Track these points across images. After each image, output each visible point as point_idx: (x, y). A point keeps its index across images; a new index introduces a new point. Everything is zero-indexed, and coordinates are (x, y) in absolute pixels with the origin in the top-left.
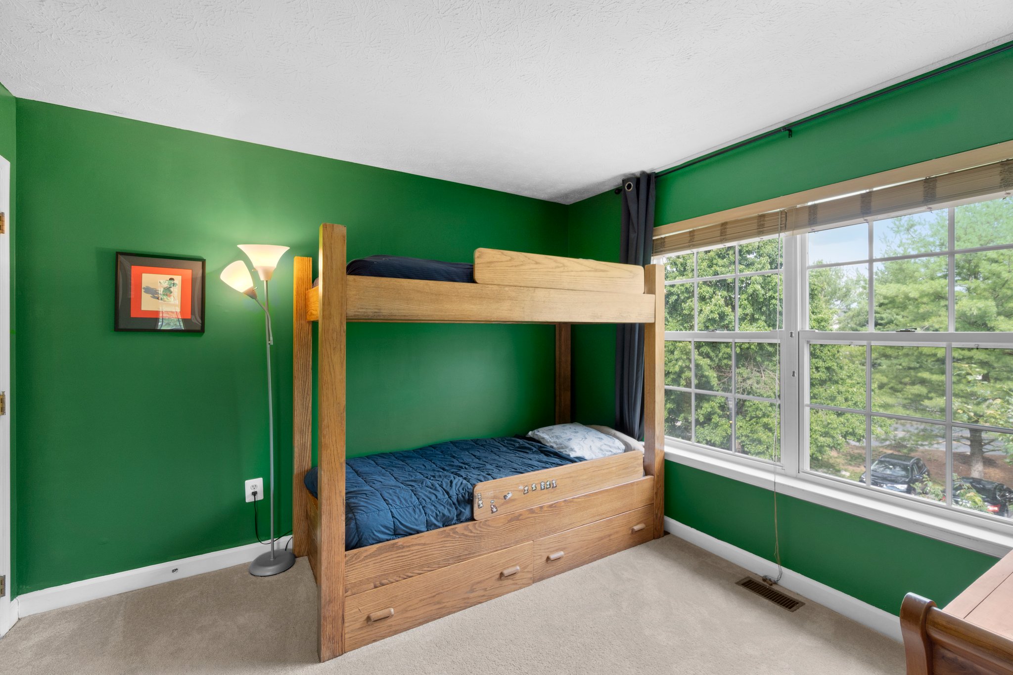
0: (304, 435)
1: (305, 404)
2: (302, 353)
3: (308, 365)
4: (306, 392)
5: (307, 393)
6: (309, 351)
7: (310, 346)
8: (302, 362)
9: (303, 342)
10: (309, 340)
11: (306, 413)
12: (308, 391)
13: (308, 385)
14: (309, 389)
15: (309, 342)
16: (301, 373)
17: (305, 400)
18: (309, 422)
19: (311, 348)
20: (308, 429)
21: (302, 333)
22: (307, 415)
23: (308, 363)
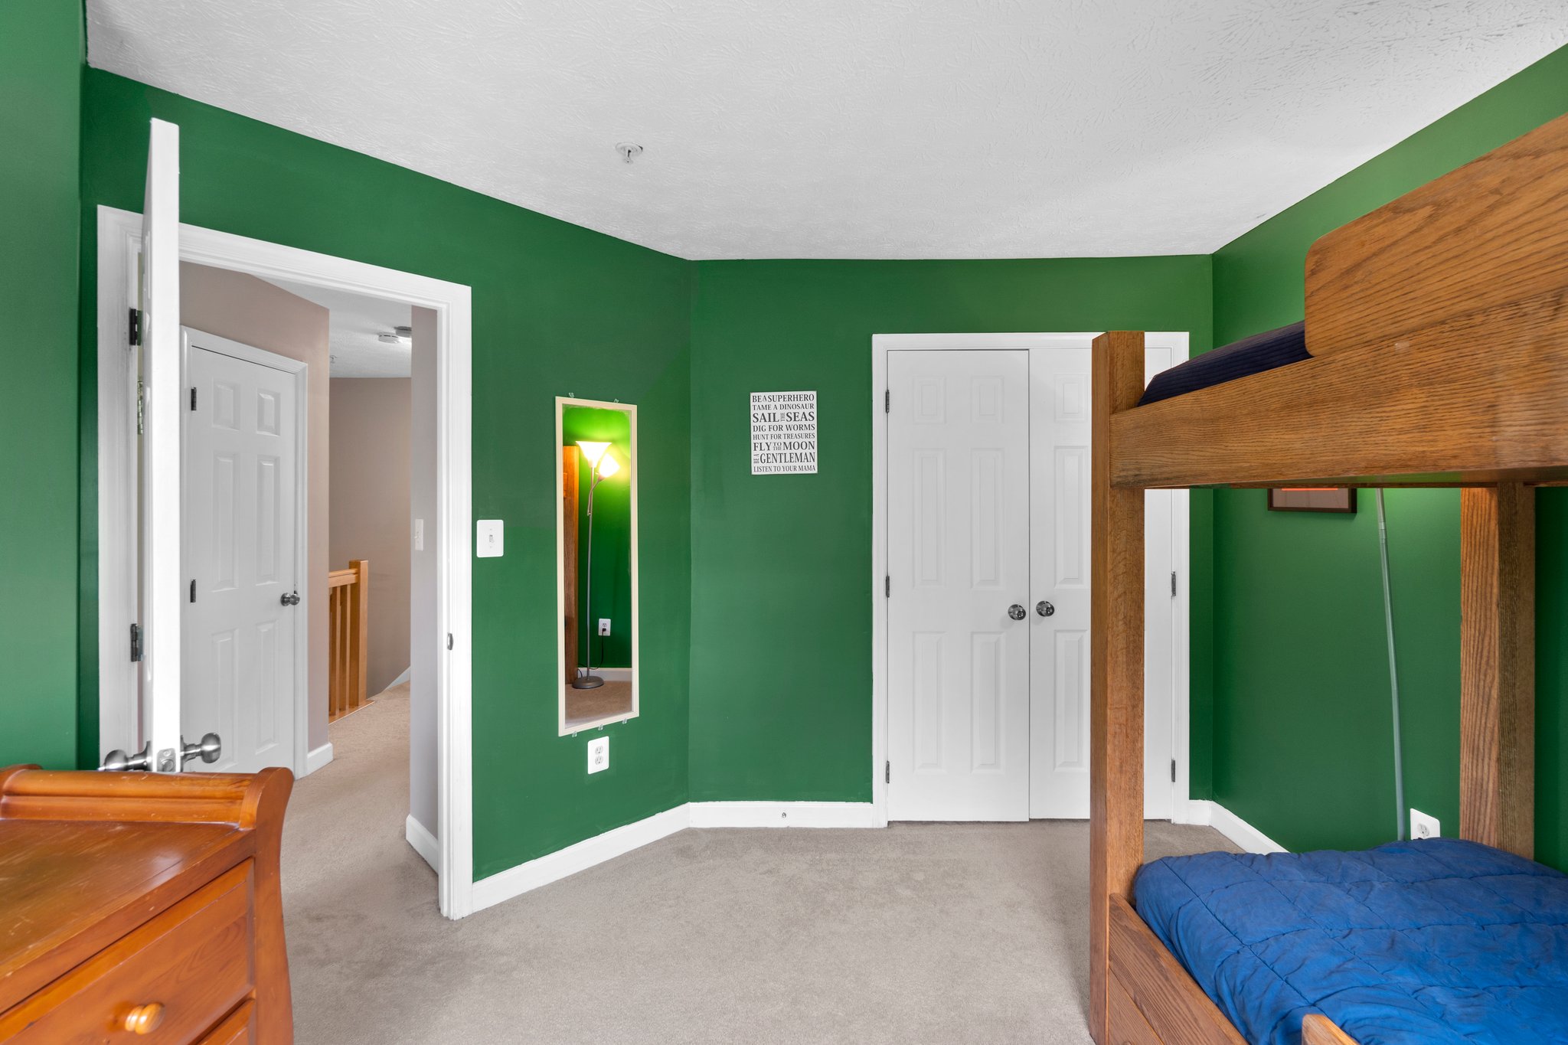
0: (1480, 760)
1: (1481, 687)
2: (1476, 565)
3: (1488, 595)
4: (1485, 659)
5: (1487, 662)
6: (1490, 561)
7: (1494, 547)
8: (1475, 584)
9: (1478, 537)
10: (1492, 533)
11: (1485, 710)
12: (1488, 657)
13: (1490, 643)
14: (1492, 654)
15: (1491, 538)
16: (1474, 611)
17: (1482, 677)
18: (1493, 732)
19: (1497, 555)
20: (1490, 749)
21: (1475, 517)
22: (1487, 714)
23: (1489, 589)
